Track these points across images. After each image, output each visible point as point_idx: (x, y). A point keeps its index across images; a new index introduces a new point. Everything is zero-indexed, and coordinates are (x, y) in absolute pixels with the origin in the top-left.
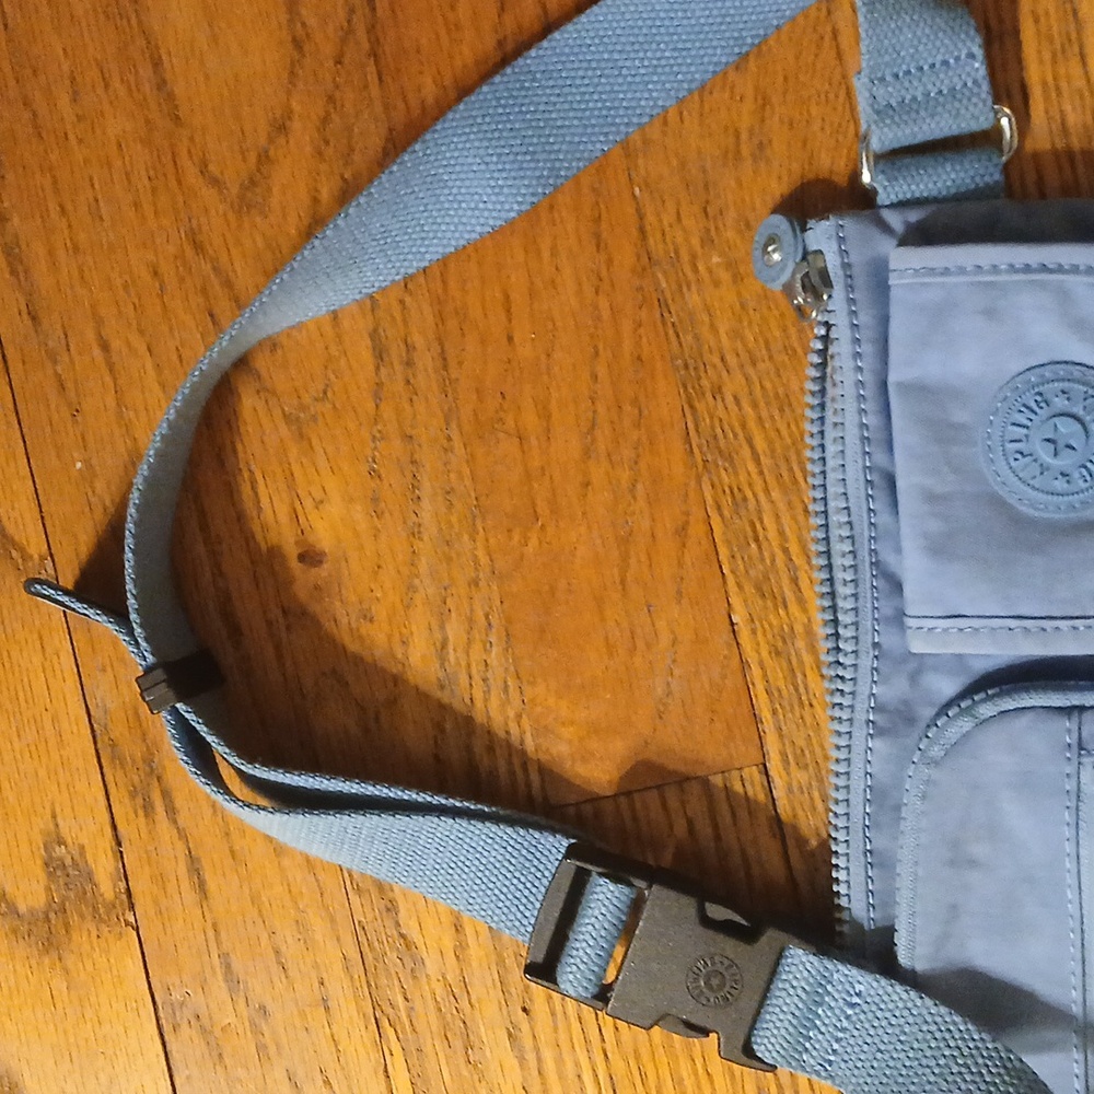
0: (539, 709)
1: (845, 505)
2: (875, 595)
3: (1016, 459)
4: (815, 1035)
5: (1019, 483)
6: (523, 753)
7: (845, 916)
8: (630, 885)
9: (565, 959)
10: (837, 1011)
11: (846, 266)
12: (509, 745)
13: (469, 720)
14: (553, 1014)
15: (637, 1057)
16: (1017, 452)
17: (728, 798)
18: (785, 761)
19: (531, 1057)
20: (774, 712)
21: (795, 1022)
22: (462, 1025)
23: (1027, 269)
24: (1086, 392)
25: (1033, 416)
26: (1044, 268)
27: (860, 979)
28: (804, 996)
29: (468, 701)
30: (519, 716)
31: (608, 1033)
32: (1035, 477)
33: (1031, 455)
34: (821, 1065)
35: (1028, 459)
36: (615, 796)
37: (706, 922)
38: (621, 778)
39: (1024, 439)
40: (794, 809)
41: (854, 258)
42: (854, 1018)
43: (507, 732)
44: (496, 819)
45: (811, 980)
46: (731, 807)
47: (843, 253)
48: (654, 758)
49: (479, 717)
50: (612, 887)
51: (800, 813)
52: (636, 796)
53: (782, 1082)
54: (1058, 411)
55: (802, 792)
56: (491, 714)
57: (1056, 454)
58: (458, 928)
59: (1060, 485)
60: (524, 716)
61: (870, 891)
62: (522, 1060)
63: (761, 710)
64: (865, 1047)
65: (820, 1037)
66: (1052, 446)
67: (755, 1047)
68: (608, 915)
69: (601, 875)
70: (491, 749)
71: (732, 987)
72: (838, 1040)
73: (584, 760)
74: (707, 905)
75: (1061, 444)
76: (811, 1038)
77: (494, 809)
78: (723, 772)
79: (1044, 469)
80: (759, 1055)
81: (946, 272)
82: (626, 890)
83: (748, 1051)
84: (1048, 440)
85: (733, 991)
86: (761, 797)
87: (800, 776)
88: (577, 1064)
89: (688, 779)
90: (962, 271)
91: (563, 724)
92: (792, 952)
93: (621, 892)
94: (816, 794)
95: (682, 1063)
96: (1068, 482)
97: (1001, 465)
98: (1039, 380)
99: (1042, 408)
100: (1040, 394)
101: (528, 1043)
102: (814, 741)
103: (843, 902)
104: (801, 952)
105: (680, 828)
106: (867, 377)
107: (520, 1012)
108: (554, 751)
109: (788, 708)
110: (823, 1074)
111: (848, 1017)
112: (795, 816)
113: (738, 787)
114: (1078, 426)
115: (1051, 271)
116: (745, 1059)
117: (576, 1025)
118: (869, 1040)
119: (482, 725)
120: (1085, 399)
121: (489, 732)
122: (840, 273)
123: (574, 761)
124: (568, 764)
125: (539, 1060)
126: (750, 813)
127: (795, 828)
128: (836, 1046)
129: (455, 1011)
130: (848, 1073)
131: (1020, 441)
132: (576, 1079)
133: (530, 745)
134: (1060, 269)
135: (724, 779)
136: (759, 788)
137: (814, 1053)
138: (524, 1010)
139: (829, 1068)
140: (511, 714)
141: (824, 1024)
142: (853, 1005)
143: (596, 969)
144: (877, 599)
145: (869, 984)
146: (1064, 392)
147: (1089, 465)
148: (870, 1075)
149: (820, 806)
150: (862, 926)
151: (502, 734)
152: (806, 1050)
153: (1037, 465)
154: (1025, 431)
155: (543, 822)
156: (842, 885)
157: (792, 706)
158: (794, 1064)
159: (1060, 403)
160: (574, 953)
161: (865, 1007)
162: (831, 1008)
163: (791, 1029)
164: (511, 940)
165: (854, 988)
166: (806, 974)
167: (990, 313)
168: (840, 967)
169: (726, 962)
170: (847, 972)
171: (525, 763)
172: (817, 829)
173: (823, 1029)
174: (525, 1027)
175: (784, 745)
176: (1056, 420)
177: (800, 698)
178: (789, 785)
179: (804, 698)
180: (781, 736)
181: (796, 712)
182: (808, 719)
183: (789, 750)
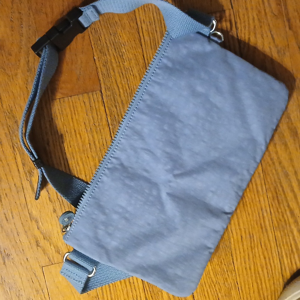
17: (93, 97)
18: (105, 90)
20: (103, 79)
55: (109, 96)
78: (92, 92)
87: (109, 93)
89: (84, 93)
94: (112, 97)
126: (98, 101)
136: (100, 95)
157: (107, 77)
177: (109, 76)
178: (106, 95)
179: (110, 76)
180: (105, 84)
181: (108, 79)
182: (111, 81)
183: (106, 87)
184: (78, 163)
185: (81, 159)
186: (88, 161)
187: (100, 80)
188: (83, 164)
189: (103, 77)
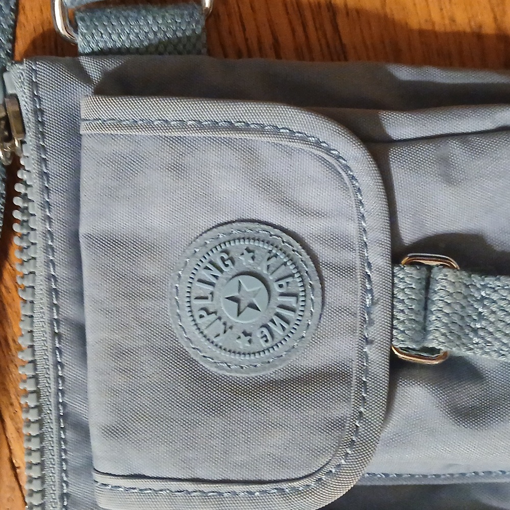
1: (30, 359)
2: (64, 447)
3: (201, 317)
5: (203, 340)
11: (39, 112)
16: (203, 309)
23: (215, 126)
24: (270, 252)
25: (217, 273)
26: (231, 127)
32: (218, 335)
33: (215, 313)
35: (213, 317)
39: (210, 296)
41: (46, 105)
47: (36, 98)
54: (242, 270)
57: (239, 313)
59: (242, 344)
66: (236, 304)
75: (244, 304)
79: (227, 328)
81: (134, 125)
84: (232, 299)
90: (149, 125)
96: (250, 341)
97: (187, 321)
98: (227, 238)
99: (227, 266)
100: (226, 252)
106: (56, 227)
114: (262, 286)
115: (237, 129)
120: (269, 259)
122: (32, 119)
131: (206, 298)
134: (247, 129)
144: (65, 451)
146: (249, 251)
147: (271, 324)
153: (219, 323)
154: (210, 288)
159: (245, 262)
167: (177, 169)
176: (240, 278)
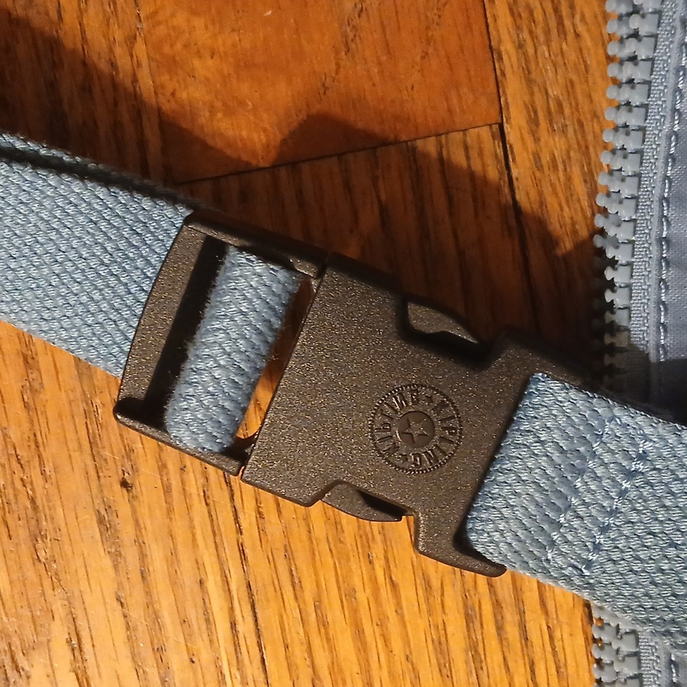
0: (161, 30)
4: (569, 521)
6: (136, 96)
7: (620, 341)
8: (289, 267)
9: (182, 389)
10: (606, 483)
12: (115, 85)
13: (54, 44)
14: (167, 490)
15: (289, 556)
17: (443, 173)
18: (534, 122)
19: (131, 554)
20: (520, 46)
21: (538, 497)
22: (28, 504)
27: (648, 431)
28: (556, 456)
29: (54, 15)
30: (131, 40)
31: (248, 519)
34: (575, 567)
36: (274, 166)
37: (408, 334)
38: (284, 141)
40: (540, 194)
42: (633, 494)
43: (113, 65)
44: (81, 173)
45: (570, 430)
46: (447, 190)
48: (336, 110)
49: (70, 40)
50: (260, 267)
51: (550, 200)
52: (305, 167)
53: (500, 597)
55: (555, 167)
56: (89, 35)
58: (28, 361)
60: (138, 39)
61: (663, 303)
62: (117, 557)
63: (500, 41)
64: (649, 541)
65: (576, 523)
67: (473, 537)
68: (252, 316)
69: (241, 249)
70: (86, 89)
71: (443, 439)
72: (604, 529)
73: (229, 112)
74: (411, 307)
76: (561, 525)
77: (78, 159)
78: (438, 135)
80: (479, 549)
82: (282, 275)
83: (462, 543)
85: (444, 446)
86: (493, 173)
87: (554, 145)
88: (199, 565)
89: (385, 143)
91: (198, 54)
92: (541, 386)
93: (274, 278)
94: (576, 172)
95: (354, 565)
101: (127, 532)
102: (578, 89)
103: (620, 318)
104: (555, 386)
105: (369, 218)
107: (117, 487)
108: (183, 95)
109: (542, 38)
110: (577, 581)
111: (622, 494)
112: (542, 203)
113: (459, 158)
116: (455, 556)
117: (199, 507)
118: (656, 528)
119: (74, 51)
121: (84, 64)
123: (212, 110)
124: (203, 117)
125: (143, 556)
126: (475, 200)
127: (541, 223)
128: (600, 539)
129: (18, 484)
130: (617, 580)
132: (197, 587)
133: (146, 84)
135: (440, 146)
136: (489, 161)
137: (565, 548)
138: (124, 484)
139: (586, 573)
140: (119, 35)
141: (584, 503)
142: (630, 475)
143: (227, 404)
145: (662, 438)
148: (653, 583)
149: (580, 189)
150: (646, 356)
151: (103, 66)
152: (553, 543)
155: (160, 188)
156: (619, 291)
157: (547, 32)
158: (531, 564)
160: (195, 378)
161: (653, 477)
162: (597, 478)
163: (532, 509)
164: (108, 376)
165: (636, 445)
166: (562, 420)
168: (617, 411)
169: (438, 398)
170: (625, 419)
171: (139, 112)
172: (573, 224)
173: (582, 511)
174: (124, 509)
175: (532, 94)
177: (560, 23)
178: (537, 157)
179: (567, 23)
180: (529, 82)
181: (554, 45)
182: (572, 56)
183: (539, 100)
184: (323, 623)
185: (348, 594)
186: (390, 610)
187: (493, 53)
188: (359, 632)
189: (518, 28)
